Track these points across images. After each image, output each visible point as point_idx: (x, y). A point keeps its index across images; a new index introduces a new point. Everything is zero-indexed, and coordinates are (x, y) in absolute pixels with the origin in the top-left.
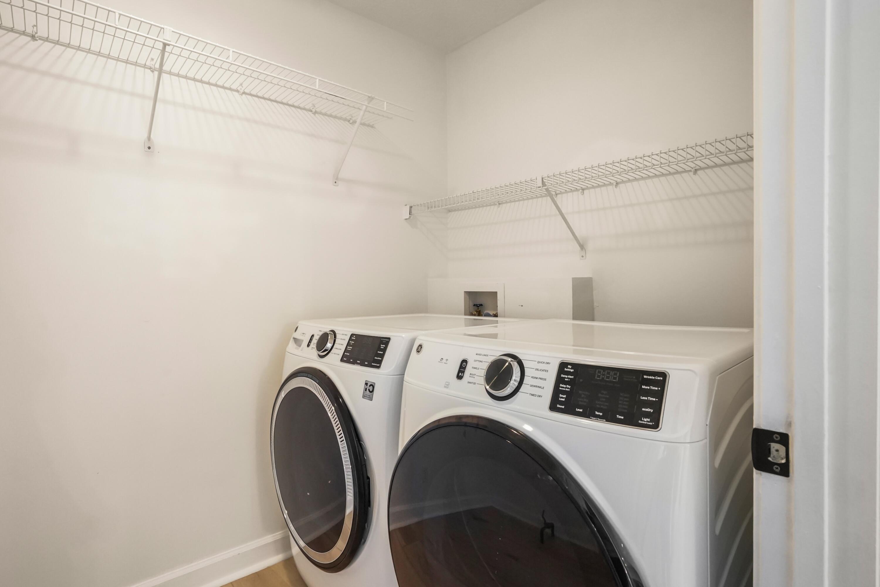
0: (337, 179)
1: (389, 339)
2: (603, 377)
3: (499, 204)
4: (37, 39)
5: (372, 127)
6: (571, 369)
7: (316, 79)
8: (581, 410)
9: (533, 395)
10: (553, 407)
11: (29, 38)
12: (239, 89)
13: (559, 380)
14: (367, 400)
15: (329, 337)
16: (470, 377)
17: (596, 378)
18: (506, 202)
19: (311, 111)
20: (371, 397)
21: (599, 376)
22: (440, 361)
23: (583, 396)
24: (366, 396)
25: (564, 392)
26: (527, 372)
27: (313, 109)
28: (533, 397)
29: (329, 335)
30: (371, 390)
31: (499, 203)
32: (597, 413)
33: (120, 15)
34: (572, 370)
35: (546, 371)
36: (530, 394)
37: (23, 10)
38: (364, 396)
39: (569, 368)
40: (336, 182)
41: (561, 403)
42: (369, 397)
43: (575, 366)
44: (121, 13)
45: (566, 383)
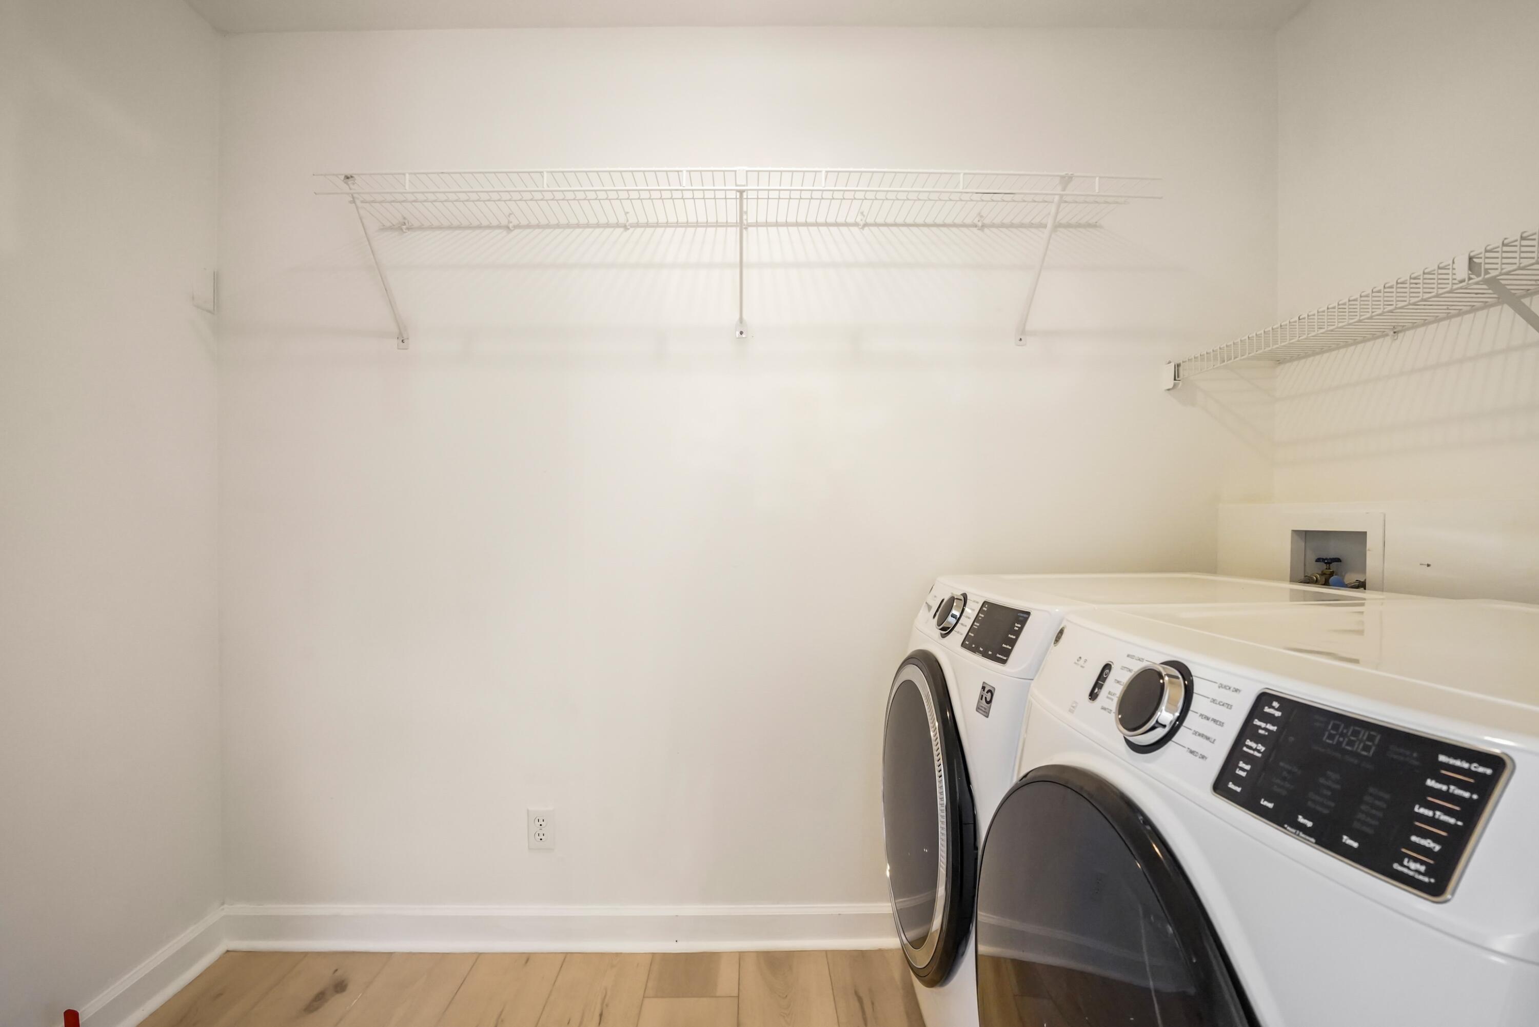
0: (1023, 332)
1: (1028, 613)
2: (1341, 739)
3: (1395, 332)
4: (629, 227)
5: (1095, 226)
6: (1277, 710)
7: (959, 174)
8: (1270, 805)
9: (1192, 752)
10: (1219, 787)
11: (622, 229)
12: (858, 220)
13: (1247, 730)
14: (982, 716)
15: (955, 604)
16: (1108, 697)
17: (1324, 738)
18: (1414, 326)
19: (976, 226)
20: (987, 711)
21: (1331, 737)
22: (1076, 662)
23: (1285, 774)
24: (981, 708)
25: (1249, 759)
26: (1197, 703)
27: (979, 221)
28: (1191, 755)
29: (955, 600)
30: (988, 699)
31: (1395, 330)
32: (1301, 819)
33: (690, 171)
34: (1278, 714)
35: (1229, 706)
36: (1188, 748)
37: (608, 201)
38: (979, 708)
39: (1273, 708)
40: (1021, 339)
41: (1238, 780)
42: (983, 709)
43: (1288, 704)
44: (689, 169)
45: (1258, 739)
